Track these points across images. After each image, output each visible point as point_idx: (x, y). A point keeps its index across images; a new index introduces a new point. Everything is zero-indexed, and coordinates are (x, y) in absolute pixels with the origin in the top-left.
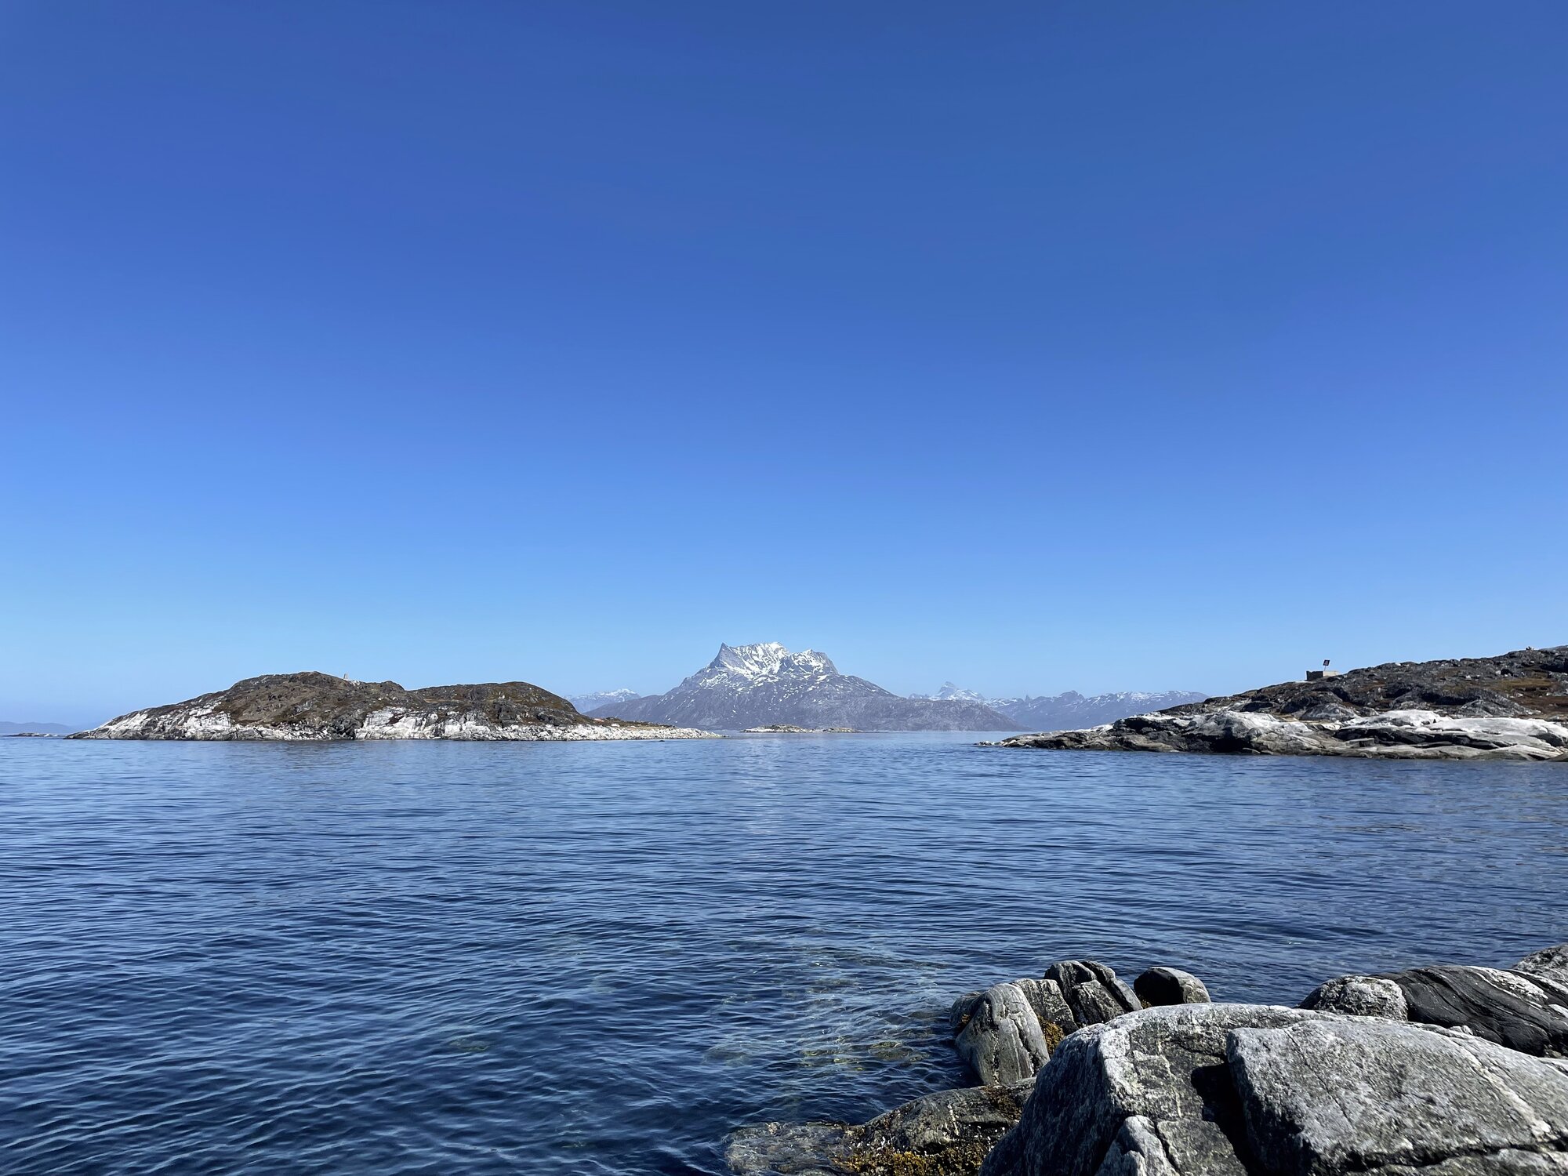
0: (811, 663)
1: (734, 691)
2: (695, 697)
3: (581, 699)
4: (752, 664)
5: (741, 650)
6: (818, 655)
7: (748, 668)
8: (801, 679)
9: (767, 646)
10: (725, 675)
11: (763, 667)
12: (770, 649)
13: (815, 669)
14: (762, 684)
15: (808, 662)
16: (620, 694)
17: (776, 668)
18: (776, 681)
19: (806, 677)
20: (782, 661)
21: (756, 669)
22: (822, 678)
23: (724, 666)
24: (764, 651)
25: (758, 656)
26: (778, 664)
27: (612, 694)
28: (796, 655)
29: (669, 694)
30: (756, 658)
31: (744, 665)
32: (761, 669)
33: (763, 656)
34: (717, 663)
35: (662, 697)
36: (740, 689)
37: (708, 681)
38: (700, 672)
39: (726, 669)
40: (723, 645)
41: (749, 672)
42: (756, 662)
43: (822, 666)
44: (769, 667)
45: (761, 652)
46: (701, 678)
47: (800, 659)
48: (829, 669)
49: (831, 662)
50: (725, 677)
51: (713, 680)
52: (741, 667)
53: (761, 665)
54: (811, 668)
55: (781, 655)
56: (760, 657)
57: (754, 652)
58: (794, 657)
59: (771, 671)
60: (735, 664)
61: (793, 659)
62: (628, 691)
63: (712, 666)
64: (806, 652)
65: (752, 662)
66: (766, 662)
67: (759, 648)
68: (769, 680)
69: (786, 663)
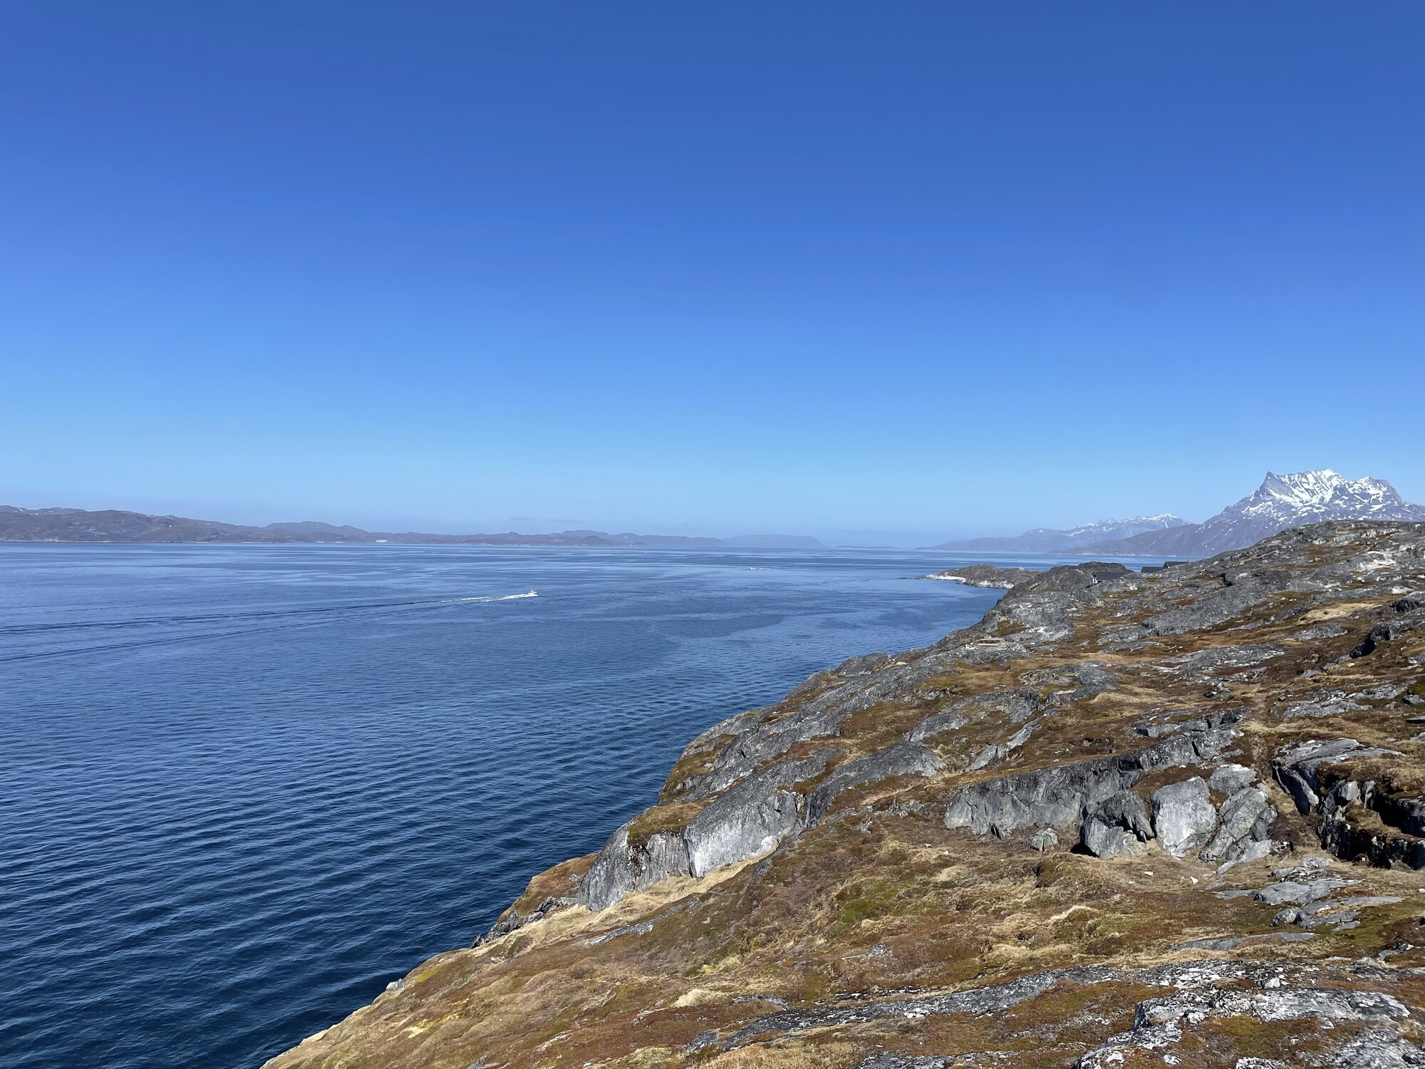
0: (1368, 491)
1: (1275, 521)
2: (1233, 526)
3: (1122, 523)
4: (1302, 492)
5: (1290, 479)
6: (1375, 482)
7: (1297, 496)
8: (1351, 509)
9: (1319, 473)
10: (1270, 503)
11: (1314, 494)
12: (1322, 477)
13: (1373, 497)
14: (1306, 514)
15: (1365, 489)
16: (1162, 519)
17: (1328, 496)
18: (1321, 510)
19: (1358, 507)
20: (1335, 489)
21: (1306, 497)
22: (1377, 507)
23: (1269, 494)
24: (1316, 479)
25: (1308, 483)
26: (1331, 492)
27: (1154, 518)
28: (1351, 483)
29: (1207, 523)
30: (1306, 486)
31: (1293, 493)
32: (1312, 497)
33: (1315, 484)
34: (1263, 490)
35: (1200, 526)
36: (1282, 519)
37: (1251, 509)
38: (1242, 501)
39: (1271, 498)
40: (1269, 474)
41: (1297, 500)
42: (1307, 490)
43: (1381, 494)
44: (1321, 495)
45: (1312, 480)
46: (1244, 507)
47: (1356, 486)
48: (1391, 495)
49: (1393, 489)
50: (1270, 506)
51: (1256, 508)
52: (1288, 495)
53: (1313, 493)
54: (1369, 496)
55: (1335, 482)
56: (1311, 485)
57: (1304, 480)
58: (1349, 485)
59: (1322, 499)
60: (1281, 492)
61: (1347, 487)
62: (1170, 515)
63: (1257, 494)
64: (1364, 480)
65: (1303, 489)
66: (1317, 489)
67: (1309, 476)
68: (1315, 511)
69: (1340, 491)
